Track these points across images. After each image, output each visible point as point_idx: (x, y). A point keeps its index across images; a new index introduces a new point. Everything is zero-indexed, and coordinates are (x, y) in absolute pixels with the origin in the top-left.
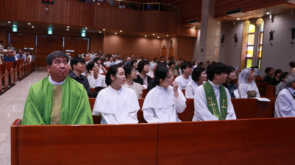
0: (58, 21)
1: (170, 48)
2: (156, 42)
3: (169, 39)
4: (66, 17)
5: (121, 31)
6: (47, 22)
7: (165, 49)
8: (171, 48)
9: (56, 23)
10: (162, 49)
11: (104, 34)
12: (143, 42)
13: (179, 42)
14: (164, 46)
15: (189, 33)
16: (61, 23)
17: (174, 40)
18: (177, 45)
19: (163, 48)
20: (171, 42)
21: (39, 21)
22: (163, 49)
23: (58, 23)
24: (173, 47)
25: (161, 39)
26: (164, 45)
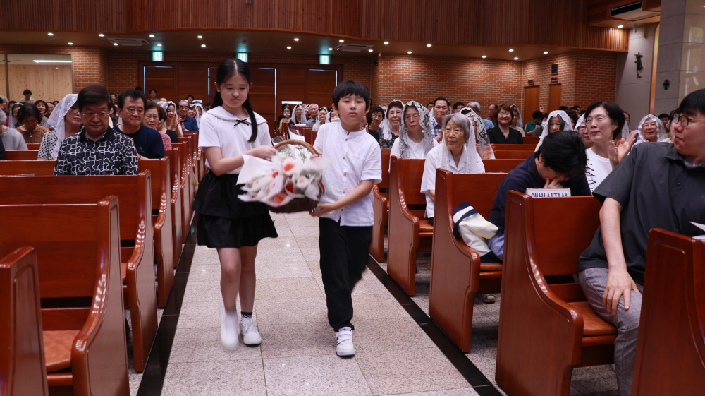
0: (276, 25)
1: (550, 85)
2: (508, 71)
3: (545, 63)
4: (296, 13)
5: (429, 45)
6: (249, 28)
7: (534, 90)
8: (555, 83)
9: (273, 29)
10: (526, 88)
11: (380, 55)
12: (477, 71)
13: (579, 69)
14: (530, 82)
15: (606, 41)
16: (284, 30)
17: (563, 65)
18: (573, 75)
19: (527, 85)
20: (555, 69)
21: (229, 26)
22: (528, 90)
23: (276, 28)
24: (559, 81)
25: (522, 64)
26: (530, 79)
